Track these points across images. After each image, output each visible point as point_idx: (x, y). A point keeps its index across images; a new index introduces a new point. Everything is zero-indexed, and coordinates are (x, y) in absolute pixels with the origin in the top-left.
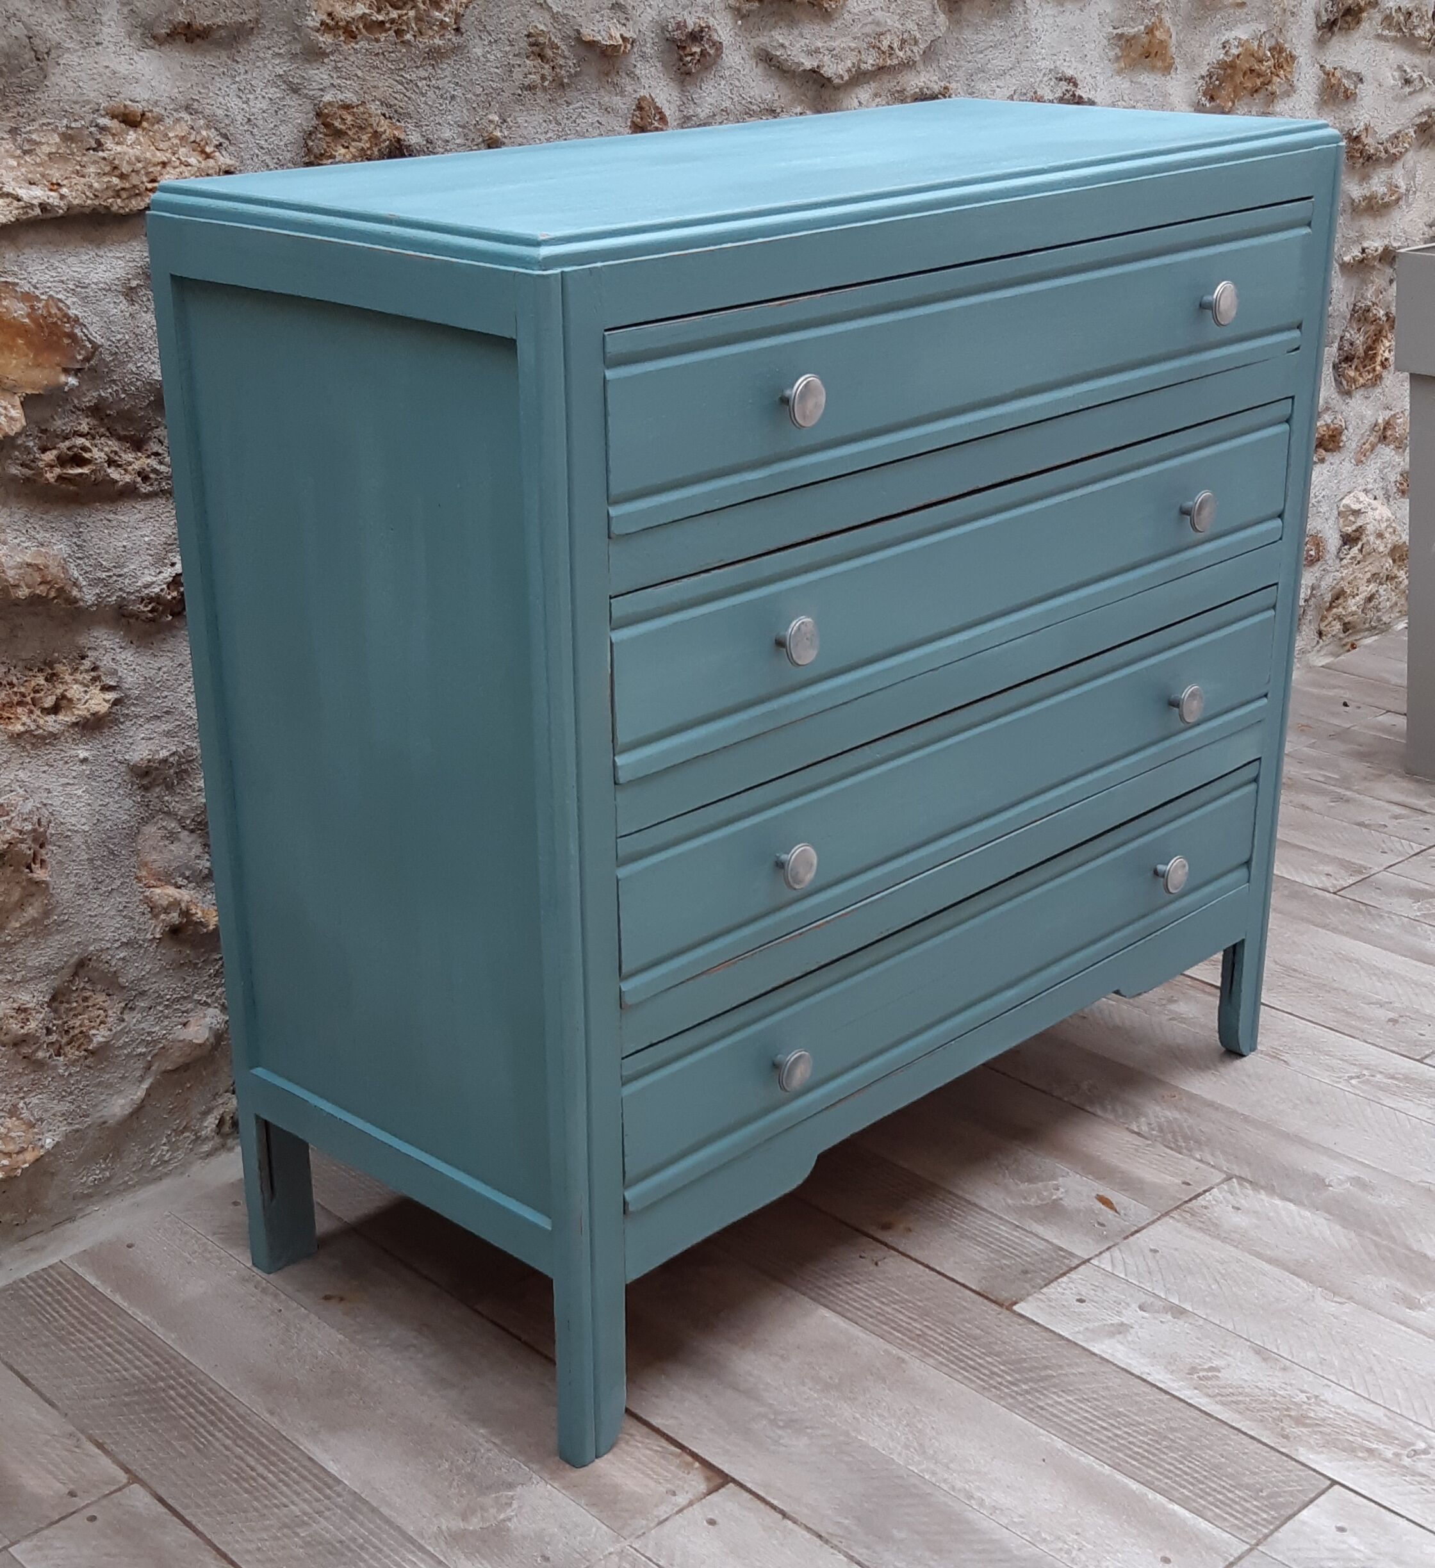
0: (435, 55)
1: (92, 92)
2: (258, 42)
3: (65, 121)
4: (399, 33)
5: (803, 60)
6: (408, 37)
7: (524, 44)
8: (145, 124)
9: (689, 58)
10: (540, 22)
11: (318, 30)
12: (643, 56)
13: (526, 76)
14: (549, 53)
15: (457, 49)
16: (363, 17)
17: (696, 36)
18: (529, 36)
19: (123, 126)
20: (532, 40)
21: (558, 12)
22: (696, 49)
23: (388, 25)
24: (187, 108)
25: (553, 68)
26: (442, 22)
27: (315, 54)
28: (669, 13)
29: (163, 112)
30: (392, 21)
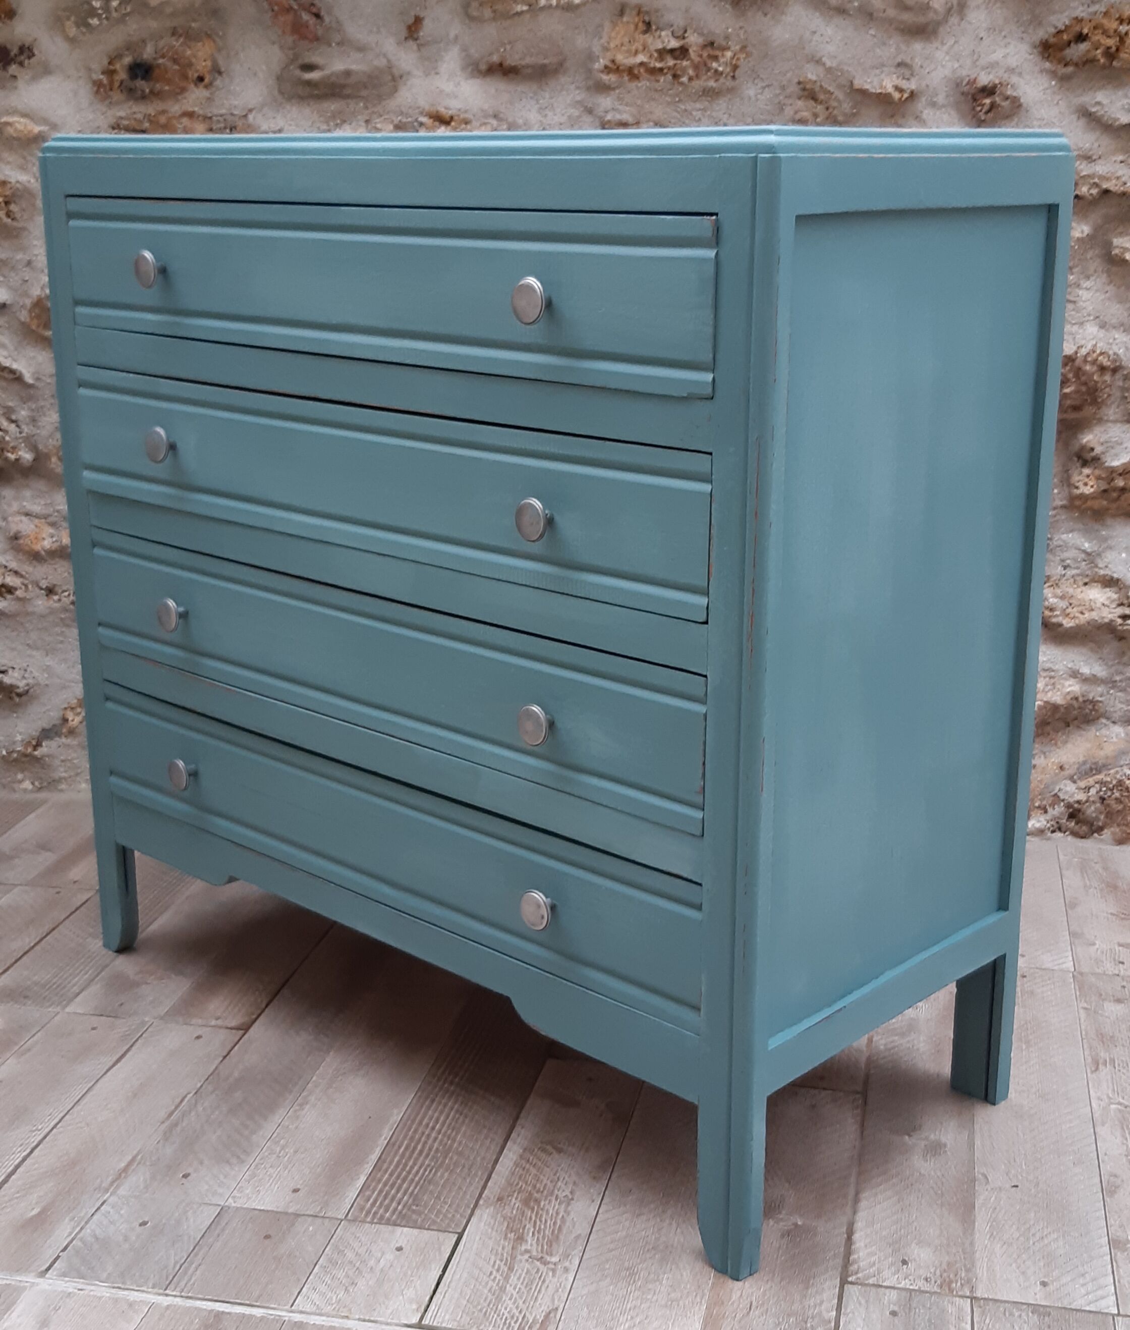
0: (710, 94)
1: (424, 103)
2: (563, 79)
3: (399, 118)
4: (675, 76)
5: (1118, 116)
6: (684, 79)
7: (794, 89)
8: (453, 124)
9: (979, 108)
10: (812, 74)
11: (602, 72)
12: (933, 105)
13: (796, 113)
14: (822, 97)
15: (731, 90)
16: (642, 64)
17: (989, 91)
18: (799, 83)
19: (437, 123)
20: (801, 86)
21: (830, 68)
22: (987, 101)
23: (665, 71)
24: (495, 116)
25: (827, 109)
26: (716, 71)
27: (603, 88)
28: (964, 73)
29: (472, 117)
30: (669, 68)
